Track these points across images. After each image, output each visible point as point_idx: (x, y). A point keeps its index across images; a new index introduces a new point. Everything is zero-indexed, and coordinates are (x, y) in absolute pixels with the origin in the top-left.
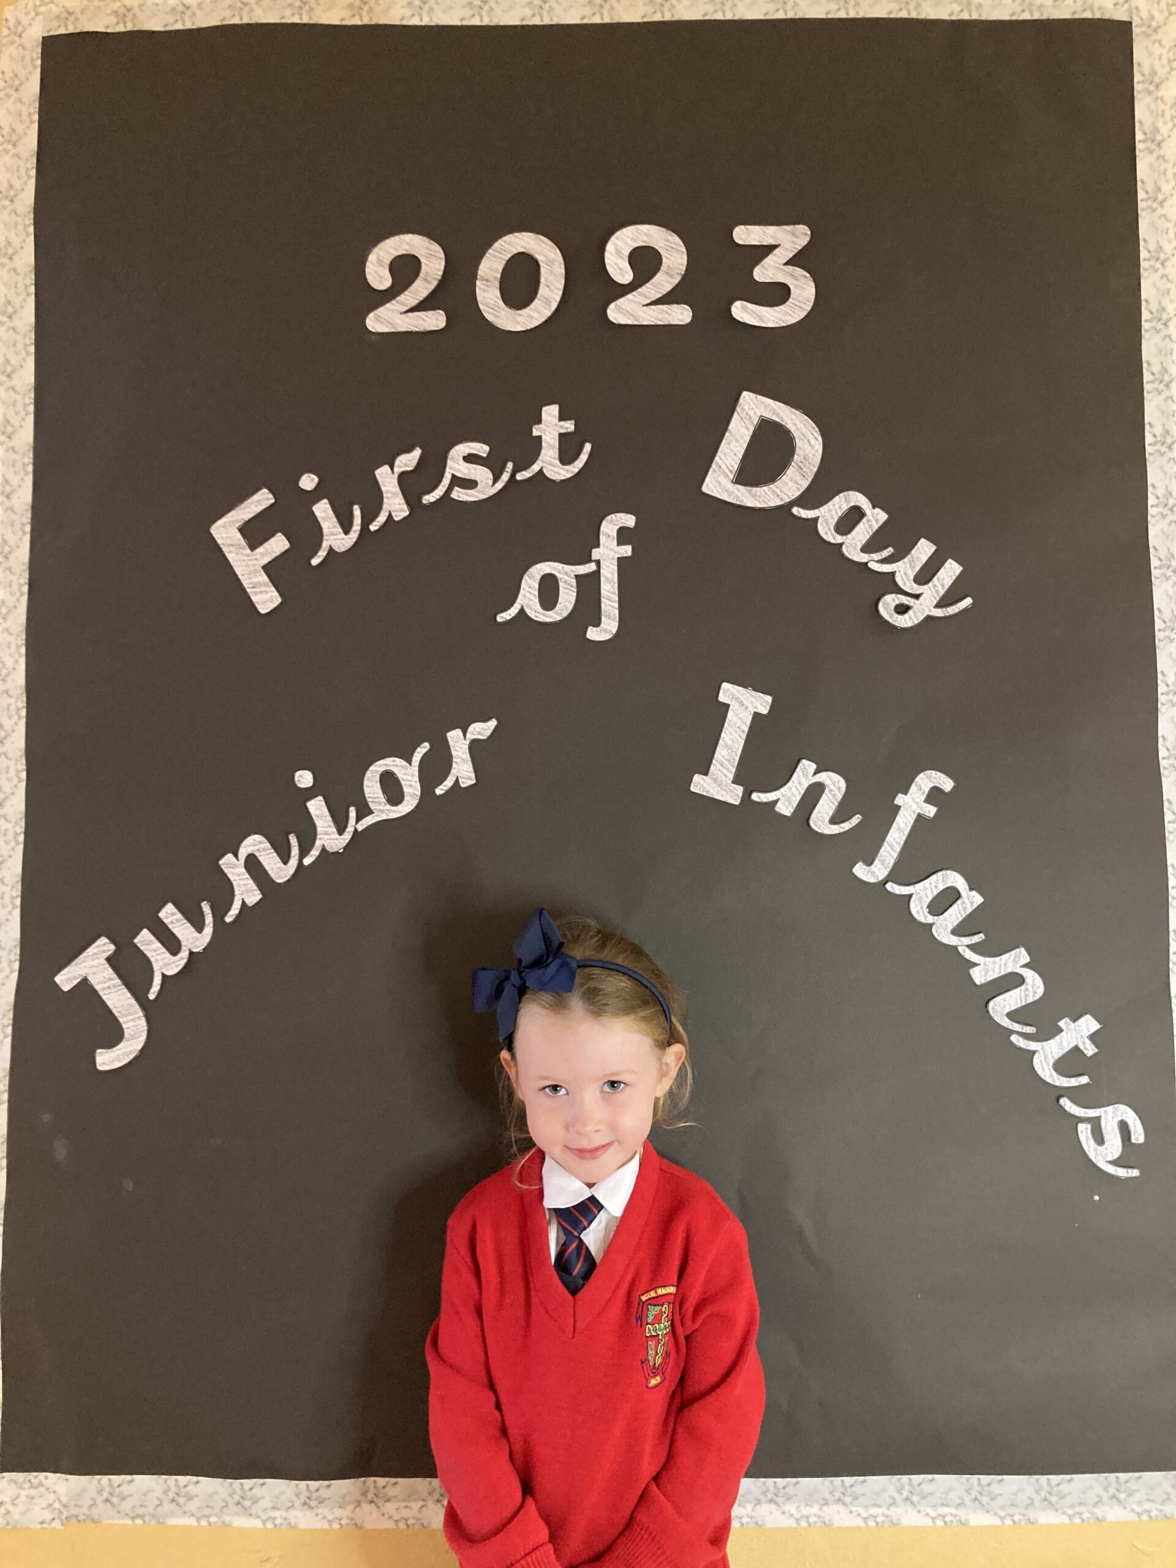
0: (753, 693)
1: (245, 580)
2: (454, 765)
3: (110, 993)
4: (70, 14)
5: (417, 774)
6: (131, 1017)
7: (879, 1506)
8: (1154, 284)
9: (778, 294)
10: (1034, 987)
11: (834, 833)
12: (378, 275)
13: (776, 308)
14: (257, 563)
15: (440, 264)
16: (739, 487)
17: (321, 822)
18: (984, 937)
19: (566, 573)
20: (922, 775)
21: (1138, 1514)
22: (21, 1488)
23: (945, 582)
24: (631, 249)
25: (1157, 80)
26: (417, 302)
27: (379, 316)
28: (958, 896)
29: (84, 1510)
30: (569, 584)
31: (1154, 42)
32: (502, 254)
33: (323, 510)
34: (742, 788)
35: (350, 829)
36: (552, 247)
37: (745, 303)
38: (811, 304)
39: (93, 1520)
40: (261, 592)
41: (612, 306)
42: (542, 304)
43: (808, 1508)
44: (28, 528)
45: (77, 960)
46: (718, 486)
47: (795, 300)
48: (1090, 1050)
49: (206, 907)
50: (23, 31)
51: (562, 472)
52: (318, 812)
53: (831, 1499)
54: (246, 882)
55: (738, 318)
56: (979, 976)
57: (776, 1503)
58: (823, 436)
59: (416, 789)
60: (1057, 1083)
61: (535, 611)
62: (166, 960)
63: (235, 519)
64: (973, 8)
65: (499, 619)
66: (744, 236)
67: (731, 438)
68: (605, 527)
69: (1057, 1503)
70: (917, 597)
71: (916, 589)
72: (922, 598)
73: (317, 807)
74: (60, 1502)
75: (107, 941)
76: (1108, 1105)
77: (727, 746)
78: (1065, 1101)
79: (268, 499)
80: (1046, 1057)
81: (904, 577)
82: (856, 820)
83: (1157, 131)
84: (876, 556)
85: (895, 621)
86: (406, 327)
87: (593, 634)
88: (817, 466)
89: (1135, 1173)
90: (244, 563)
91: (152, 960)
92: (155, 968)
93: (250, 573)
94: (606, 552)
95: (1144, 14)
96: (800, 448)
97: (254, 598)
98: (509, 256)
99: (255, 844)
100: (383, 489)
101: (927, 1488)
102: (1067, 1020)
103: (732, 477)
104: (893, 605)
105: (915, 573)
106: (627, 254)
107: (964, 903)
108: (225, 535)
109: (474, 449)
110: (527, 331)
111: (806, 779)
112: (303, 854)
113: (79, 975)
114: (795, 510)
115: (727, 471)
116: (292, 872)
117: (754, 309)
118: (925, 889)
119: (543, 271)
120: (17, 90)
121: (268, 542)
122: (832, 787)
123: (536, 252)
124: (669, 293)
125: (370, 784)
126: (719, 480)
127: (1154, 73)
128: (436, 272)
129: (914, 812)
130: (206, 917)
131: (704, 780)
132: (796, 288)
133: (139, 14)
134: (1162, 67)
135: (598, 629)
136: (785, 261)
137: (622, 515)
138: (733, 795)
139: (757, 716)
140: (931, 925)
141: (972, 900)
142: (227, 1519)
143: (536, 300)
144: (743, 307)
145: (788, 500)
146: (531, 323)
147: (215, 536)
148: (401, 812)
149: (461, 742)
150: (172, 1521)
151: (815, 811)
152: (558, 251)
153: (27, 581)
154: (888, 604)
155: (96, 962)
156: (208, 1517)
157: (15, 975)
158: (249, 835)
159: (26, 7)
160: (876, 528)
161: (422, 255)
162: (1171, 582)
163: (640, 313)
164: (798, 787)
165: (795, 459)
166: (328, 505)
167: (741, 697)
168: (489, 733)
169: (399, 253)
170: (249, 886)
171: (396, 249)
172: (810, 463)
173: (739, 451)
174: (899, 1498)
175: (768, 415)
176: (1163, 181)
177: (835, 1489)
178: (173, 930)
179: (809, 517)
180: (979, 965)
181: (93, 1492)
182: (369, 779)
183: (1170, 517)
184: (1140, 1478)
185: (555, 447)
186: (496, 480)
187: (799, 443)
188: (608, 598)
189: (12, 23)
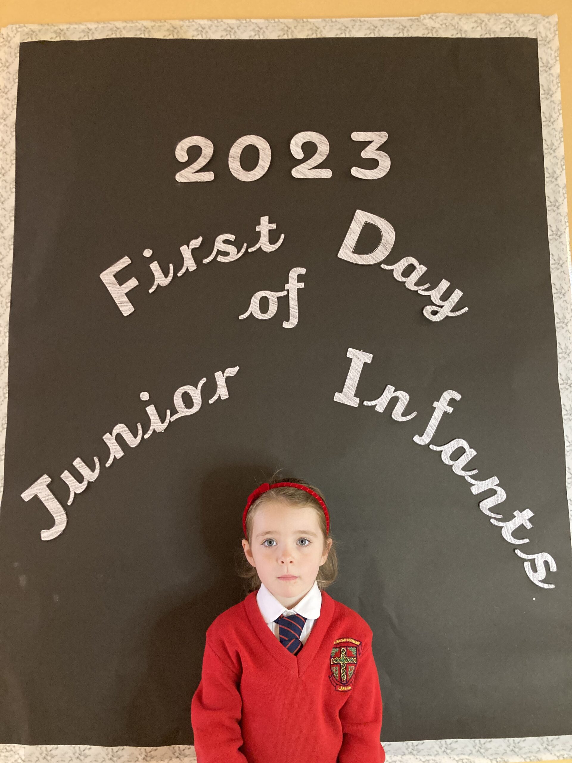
0: (364, 353)
1: (117, 300)
2: (218, 389)
3: (48, 502)
4: (34, 32)
5: (200, 393)
6: (59, 514)
7: (431, 755)
8: (550, 160)
9: (373, 164)
10: (501, 495)
11: (404, 421)
12: (181, 155)
13: (372, 171)
14: (123, 292)
15: (211, 150)
16: (356, 255)
17: (153, 417)
18: (477, 472)
19: (273, 296)
20: (446, 392)
21: (558, 757)
23: (455, 300)
24: (302, 143)
25: (550, 66)
26: (199, 168)
27: (181, 174)
28: (465, 451)
30: (274, 301)
31: (548, 48)
32: (241, 145)
33: (155, 267)
34: (359, 399)
35: (167, 421)
36: (265, 142)
37: (357, 168)
38: (389, 169)
40: (125, 306)
41: (294, 170)
42: (260, 168)
43: (395, 757)
44: (11, 276)
45: (32, 486)
46: (345, 254)
47: (381, 167)
48: (529, 526)
49: (96, 459)
50: (11, 40)
51: (271, 248)
52: (151, 413)
53: (407, 752)
54: (116, 447)
55: (354, 175)
56: (475, 490)
58: (395, 231)
59: (200, 401)
60: (513, 543)
61: (258, 314)
62: (77, 486)
63: (111, 271)
64: (462, 32)
65: (240, 318)
66: (356, 137)
67: (351, 231)
68: (291, 274)
69: (518, 752)
70: (442, 307)
71: (441, 303)
72: (444, 308)
73: (151, 410)
74: (21, 759)
75: (47, 476)
76: (538, 553)
77: (351, 379)
78: (517, 551)
79: (128, 261)
80: (508, 530)
81: (435, 298)
82: (414, 414)
83: (550, 89)
84: (422, 288)
85: (431, 318)
86: (195, 180)
87: (286, 325)
88: (393, 245)
89: (553, 586)
90: (116, 292)
91: (70, 485)
92: (71, 490)
93: (119, 297)
94: (292, 286)
95: (543, 35)
96: (384, 236)
97: (121, 309)
98: (245, 146)
99: (120, 428)
100: (184, 256)
101: (454, 746)
102: (517, 511)
103: (352, 250)
104: (430, 311)
105: (440, 296)
106: (301, 145)
107: (467, 455)
108: (106, 279)
109: (228, 237)
110: (253, 181)
111: (390, 395)
112: (144, 433)
113: (33, 493)
114: (383, 266)
115: (349, 247)
116: (139, 442)
117: (361, 171)
118: (448, 448)
119: (261, 153)
121: (128, 282)
122: (403, 398)
123: (257, 144)
124: (320, 164)
125: (177, 398)
126: (346, 251)
127: (548, 62)
128: (209, 154)
129: (442, 410)
130: (96, 464)
131: (340, 395)
132: (382, 161)
133: (67, 32)
134: (552, 59)
135: (288, 322)
136: (376, 149)
137: (299, 268)
138: (354, 402)
139: (365, 364)
140: (452, 466)
141: (471, 453)
143: (257, 167)
144: (357, 171)
145: (379, 261)
146: (255, 178)
147: (102, 280)
148: (192, 412)
149: (221, 378)
151: (395, 410)
152: (268, 144)
153: (10, 301)
154: (428, 310)
155: (41, 487)
157: (2, 494)
158: (117, 424)
159: (12, 28)
160: (421, 274)
161: (202, 146)
162: (562, 300)
163: (307, 173)
164: (386, 398)
165: (382, 242)
166: (157, 264)
167: (358, 355)
168: (235, 373)
169: (192, 145)
170: (117, 449)
171: (190, 143)
172: (389, 244)
173: (355, 238)
174: (440, 751)
175: (369, 221)
176: (553, 112)
177: (409, 747)
178: (80, 471)
179: (389, 269)
180: (475, 485)
181: (37, 754)
182: (176, 396)
183: (561, 270)
184: (558, 738)
185: (267, 236)
186: (238, 252)
187: (384, 234)
188: (293, 308)
189: (5, 36)
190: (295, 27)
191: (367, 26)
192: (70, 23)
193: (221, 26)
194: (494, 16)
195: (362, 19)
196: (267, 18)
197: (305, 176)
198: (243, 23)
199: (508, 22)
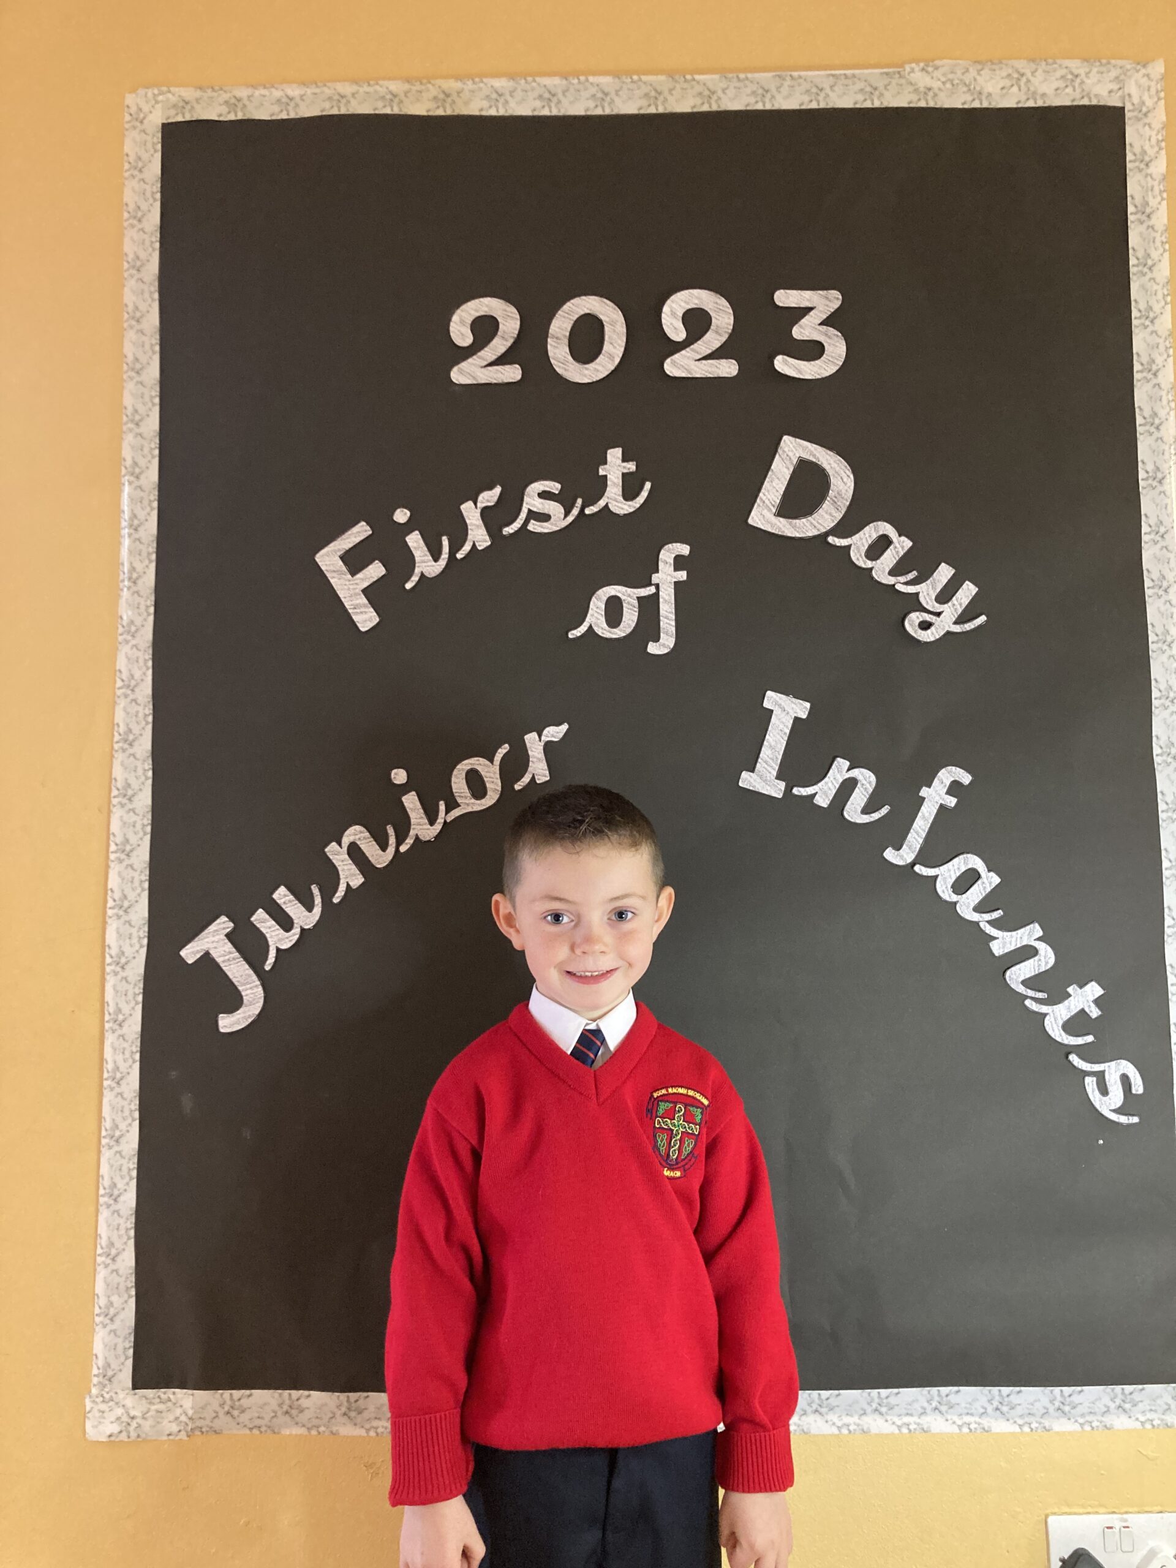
0: (794, 700)
1: (348, 601)
2: (531, 764)
3: (230, 964)
4: (186, 103)
5: (498, 772)
7: (911, 1415)
8: (1144, 340)
9: (813, 350)
10: (1046, 957)
11: (866, 822)
12: (460, 332)
13: (812, 363)
14: (358, 587)
15: (516, 324)
16: (781, 519)
17: (414, 814)
18: (1002, 913)
19: (629, 596)
20: (943, 770)
21: (1142, 1423)
22: (151, 1403)
23: (962, 601)
24: (684, 311)
25: (1147, 159)
26: (494, 357)
27: (461, 370)
28: (979, 877)
29: (208, 1422)
30: (631, 605)
31: (1145, 125)
32: (570, 315)
33: (414, 540)
34: (784, 783)
35: (441, 820)
36: (615, 309)
37: (785, 357)
38: (843, 360)
39: (215, 1431)
40: (361, 613)
41: (668, 361)
42: (607, 358)
43: (848, 1417)
44: (154, 557)
45: (200, 936)
46: (762, 519)
47: (829, 355)
48: (1095, 1012)
49: (315, 890)
50: (144, 118)
51: (626, 507)
52: (411, 805)
53: (869, 1409)
54: (349, 867)
55: (780, 370)
56: (998, 948)
57: (820, 1414)
58: (854, 472)
59: (497, 785)
60: (1066, 1042)
61: (602, 628)
62: (280, 936)
63: (336, 548)
64: (984, 98)
65: (570, 636)
67: (773, 476)
68: (664, 554)
69: (1069, 1412)
70: (938, 614)
71: (938, 608)
72: (942, 616)
73: (411, 802)
74: (186, 1415)
75: (226, 919)
76: (1111, 1061)
77: (771, 746)
78: (1073, 1057)
79: (366, 531)
80: (1055, 1019)
81: (927, 597)
82: (885, 810)
83: (1147, 204)
84: (902, 579)
85: (920, 636)
86: (486, 380)
87: (653, 648)
88: (849, 500)
89: (1136, 1120)
90: (346, 587)
91: (268, 936)
92: (270, 943)
93: (351, 596)
94: (665, 576)
95: (1136, 100)
96: (834, 485)
97: (355, 618)
98: (576, 316)
99: (355, 834)
100: (468, 521)
101: (953, 1399)
102: (1075, 986)
103: (774, 511)
104: (917, 622)
105: (936, 594)
106: (681, 315)
107: (983, 883)
108: (328, 563)
109: (547, 487)
110: (593, 383)
111: (841, 775)
112: (399, 843)
113: (201, 949)
114: (830, 539)
115: (770, 505)
116: (390, 858)
117: (794, 363)
118: (949, 870)
119: (606, 329)
120: (140, 171)
121: (367, 569)
122: (864, 782)
123: (601, 313)
124: (718, 349)
125: (457, 781)
126: (763, 513)
127: (1144, 152)
128: (513, 331)
129: (937, 802)
130: (315, 898)
131: (750, 776)
132: (829, 345)
133: (248, 104)
134: (1152, 147)
135: (658, 644)
136: (819, 322)
137: (679, 544)
138: (776, 789)
139: (797, 720)
140: (955, 903)
141: (990, 880)
142: (334, 1429)
143: (601, 356)
144: (786, 363)
145: (824, 530)
146: (596, 376)
147: (320, 564)
148: (484, 805)
149: (536, 743)
150: (286, 1432)
151: (849, 803)
152: (620, 312)
153: (153, 603)
154: (913, 621)
155: (216, 938)
156: (318, 1427)
157: (145, 950)
158: (351, 826)
159: (146, 96)
160: (902, 553)
161: (499, 316)
162: (1162, 600)
163: (693, 367)
164: (834, 782)
165: (830, 494)
166: (420, 537)
167: (783, 704)
168: (561, 735)
169: (478, 314)
170: (352, 871)
171: (477, 311)
172: (843, 498)
173: (780, 488)
174: (929, 1409)
175: (806, 456)
176: (1153, 249)
177: (872, 1400)
178: (286, 910)
179: (843, 545)
180: (998, 938)
181: (215, 1405)
182: (456, 776)
183: (1162, 543)
184: (1143, 1389)
185: (619, 485)
186: (567, 513)
187: (833, 480)
188: (666, 618)
189: (133, 110)
190: (671, 91)
191: (805, 86)
192: (254, 87)
193: (533, 89)
194: (1044, 63)
195: (795, 74)
196: (616, 74)
197: (690, 373)
198: (573, 84)
199: (1070, 77)
